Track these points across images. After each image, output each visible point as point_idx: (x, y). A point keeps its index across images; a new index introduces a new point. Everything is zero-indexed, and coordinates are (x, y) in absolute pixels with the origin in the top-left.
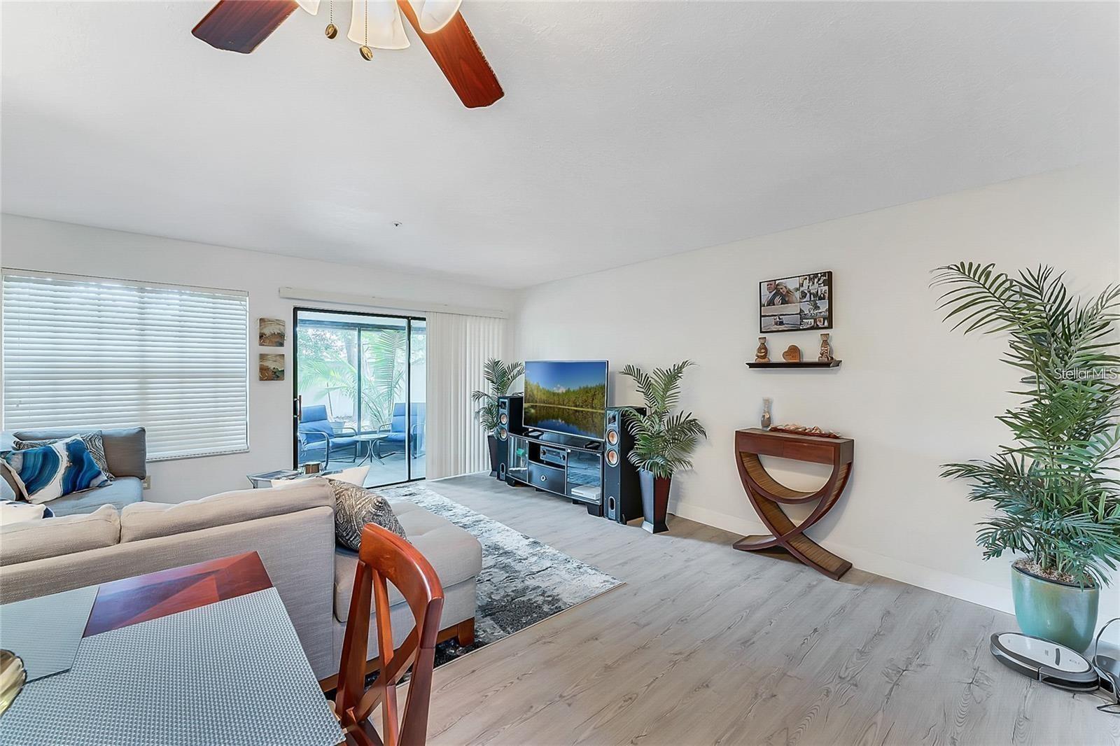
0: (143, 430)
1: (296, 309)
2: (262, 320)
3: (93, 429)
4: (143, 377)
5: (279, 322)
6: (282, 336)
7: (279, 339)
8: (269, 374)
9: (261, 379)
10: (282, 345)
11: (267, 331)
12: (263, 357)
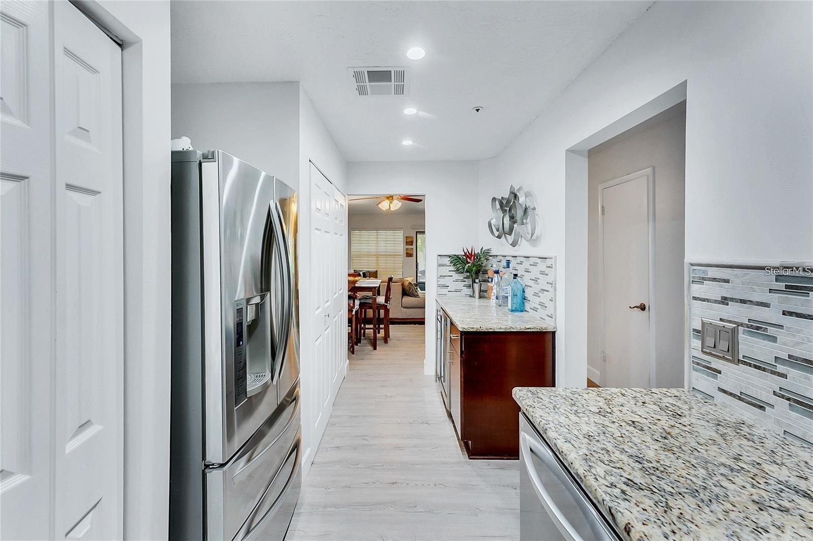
0: (377, 271)
1: (417, 232)
2: (406, 237)
3: (367, 270)
4: (377, 256)
5: (412, 237)
6: (412, 242)
7: (411, 243)
8: (409, 255)
9: (407, 257)
10: (412, 245)
11: (408, 241)
12: (407, 249)
